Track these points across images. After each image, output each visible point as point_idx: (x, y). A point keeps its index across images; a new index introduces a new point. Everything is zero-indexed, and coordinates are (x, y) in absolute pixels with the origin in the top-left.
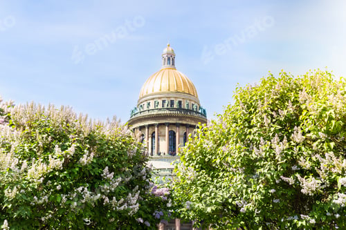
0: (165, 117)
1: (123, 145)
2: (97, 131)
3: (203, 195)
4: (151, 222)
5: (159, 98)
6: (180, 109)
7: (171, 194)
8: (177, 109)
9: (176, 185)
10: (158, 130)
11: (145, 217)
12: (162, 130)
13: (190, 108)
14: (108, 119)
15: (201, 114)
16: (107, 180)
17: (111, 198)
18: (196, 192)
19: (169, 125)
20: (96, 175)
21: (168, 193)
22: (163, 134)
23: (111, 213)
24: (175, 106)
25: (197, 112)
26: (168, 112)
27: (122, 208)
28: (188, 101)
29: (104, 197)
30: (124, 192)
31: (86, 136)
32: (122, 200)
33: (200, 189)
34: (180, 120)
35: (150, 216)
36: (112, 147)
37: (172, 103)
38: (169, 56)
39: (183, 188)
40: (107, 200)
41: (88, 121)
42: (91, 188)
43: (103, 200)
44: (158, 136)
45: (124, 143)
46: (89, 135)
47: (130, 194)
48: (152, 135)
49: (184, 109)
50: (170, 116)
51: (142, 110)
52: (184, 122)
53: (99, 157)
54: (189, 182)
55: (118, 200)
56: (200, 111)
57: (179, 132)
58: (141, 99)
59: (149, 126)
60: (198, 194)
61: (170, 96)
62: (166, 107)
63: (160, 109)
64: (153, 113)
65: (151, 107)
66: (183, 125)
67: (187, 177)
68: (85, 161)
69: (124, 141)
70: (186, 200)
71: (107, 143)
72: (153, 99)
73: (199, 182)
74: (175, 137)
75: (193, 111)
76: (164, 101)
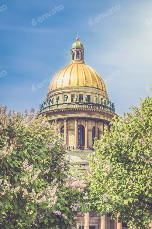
0: (74, 111)
1: (43, 138)
2: (17, 123)
3: (120, 188)
4: (69, 214)
5: (68, 92)
6: (89, 103)
7: (88, 187)
8: (86, 104)
9: (93, 178)
10: (67, 124)
11: (63, 209)
12: (71, 125)
13: (99, 102)
14: (26, 112)
15: (110, 108)
16: (26, 172)
17: (30, 191)
18: (113, 184)
19: (78, 119)
20: (16, 168)
21: (85, 186)
22: (72, 128)
23: (30, 205)
24: (84, 100)
25: (105, 107)
26: (77, 106)
27: (41, 200)
28: (97, 96)
29: (23, 189)
30: (42, 184)
31: (6, 128)
32: (41, 192)
33: (117, 182)
34: (88, 114)
35: (67, 208)
36: (31, 139)
37: (81, 97)
38: (78, 50)
39: (100, 181)
40: (26, 192)
41: (7, 112)
42: (11, 181)
43: (22, 193)
44: (67, 130)
45: (43, 135)
46: (9, 127)
47: (49, 187)
48: (61, 129)
49: (93, 104)
50: (79, 111)
51: (51, 104)
52: (93, 117)
53: (18, 149)
54: (106, 175)
55: (37, 193)
56: (109, 106)
57: (88, 126)
58: (50, 93)
59: (59, 120)
60: (115, 186)
61: (79, 90)
62: (75, 101)
63: (69, 104)
64: (62, 107)
65: (61, 102)
66: (91, 119)
67: (103, 170)
68: (5, 153)
69: (42, 133)
70: (102, 193)
71: (26, 135)
72: (62, 93)
73: (116, 175)
74: (84, 131)
75: (101, 105)
76: (73, 96)
